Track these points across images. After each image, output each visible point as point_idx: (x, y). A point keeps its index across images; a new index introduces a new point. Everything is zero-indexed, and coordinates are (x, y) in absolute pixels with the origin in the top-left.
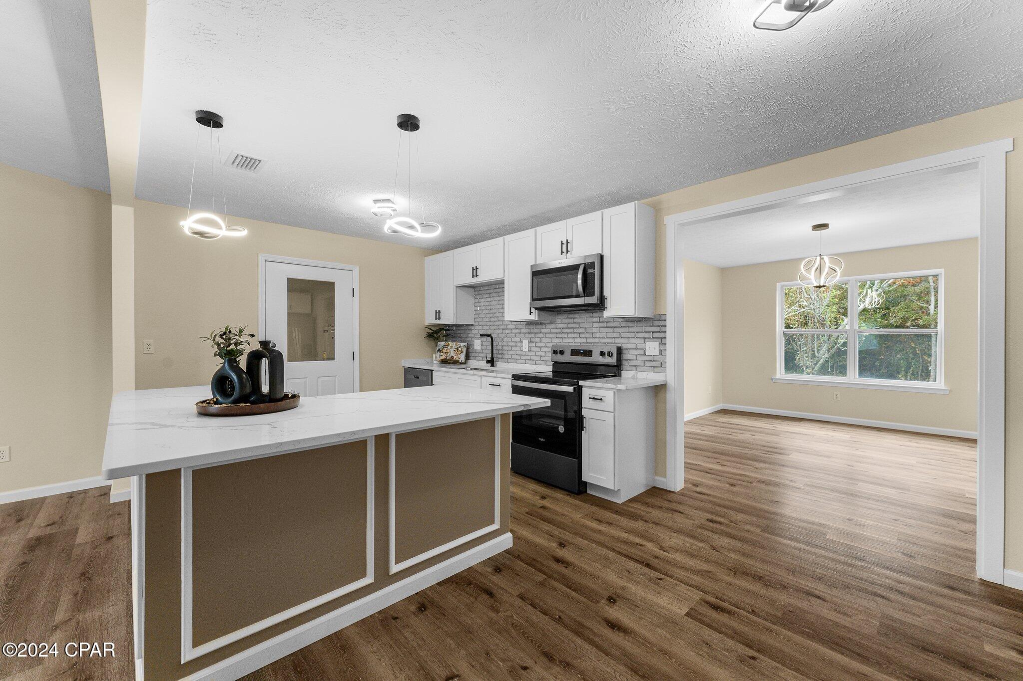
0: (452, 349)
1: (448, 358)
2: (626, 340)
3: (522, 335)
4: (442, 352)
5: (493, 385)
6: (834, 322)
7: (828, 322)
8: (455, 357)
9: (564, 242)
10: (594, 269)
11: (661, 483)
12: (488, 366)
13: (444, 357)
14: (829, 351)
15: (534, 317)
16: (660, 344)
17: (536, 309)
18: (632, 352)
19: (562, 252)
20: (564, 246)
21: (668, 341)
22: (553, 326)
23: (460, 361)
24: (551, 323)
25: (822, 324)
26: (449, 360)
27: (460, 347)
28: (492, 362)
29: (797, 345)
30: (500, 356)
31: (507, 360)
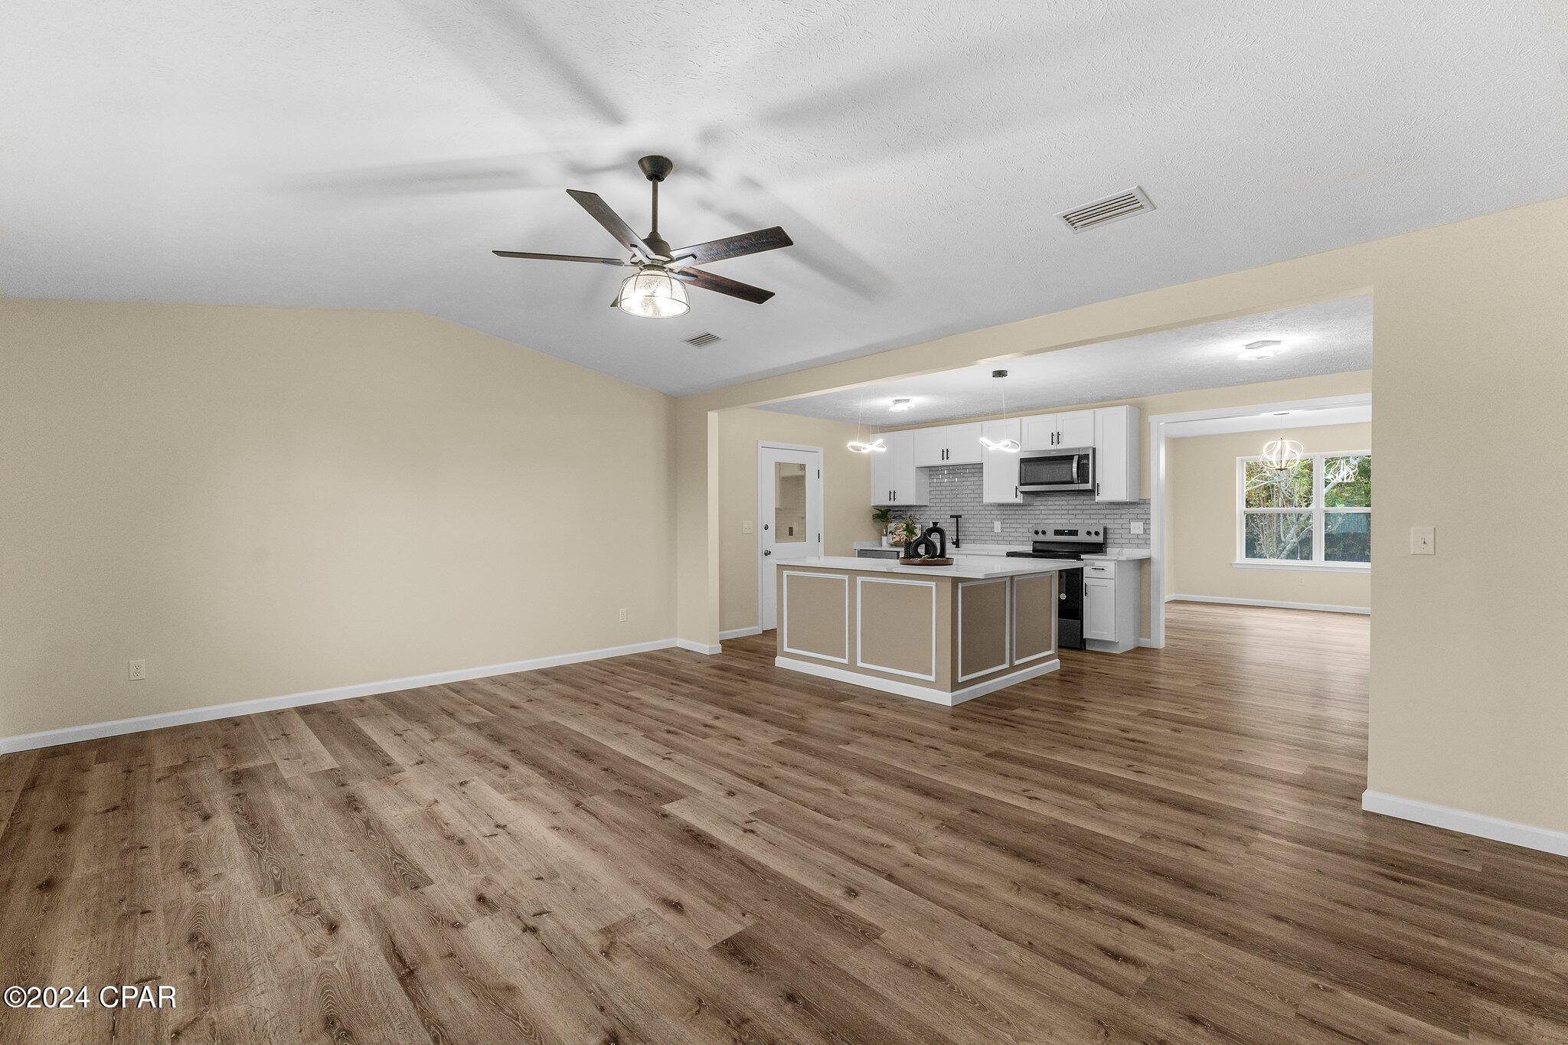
2: (1112, 521)
3: (993, 517)
6: (1305, 498)
7: (1296, 499)
9: (1055, 434)
10: (1088, 460)
11: (1145, 642)
12: (953, 548)
13: (897, 539)
14: (1298, 535)
15: (1020, 500)
16: (1144, 524)
17: (1021, 492)
18: (1117, 531)
19: (1052, 443)
20: (1055, 438)
21: (1152, 521)
25: (1290, 501)
28: (956, 544)
29: (1258, 527)
30: (963, 537)
31: (974, 541)
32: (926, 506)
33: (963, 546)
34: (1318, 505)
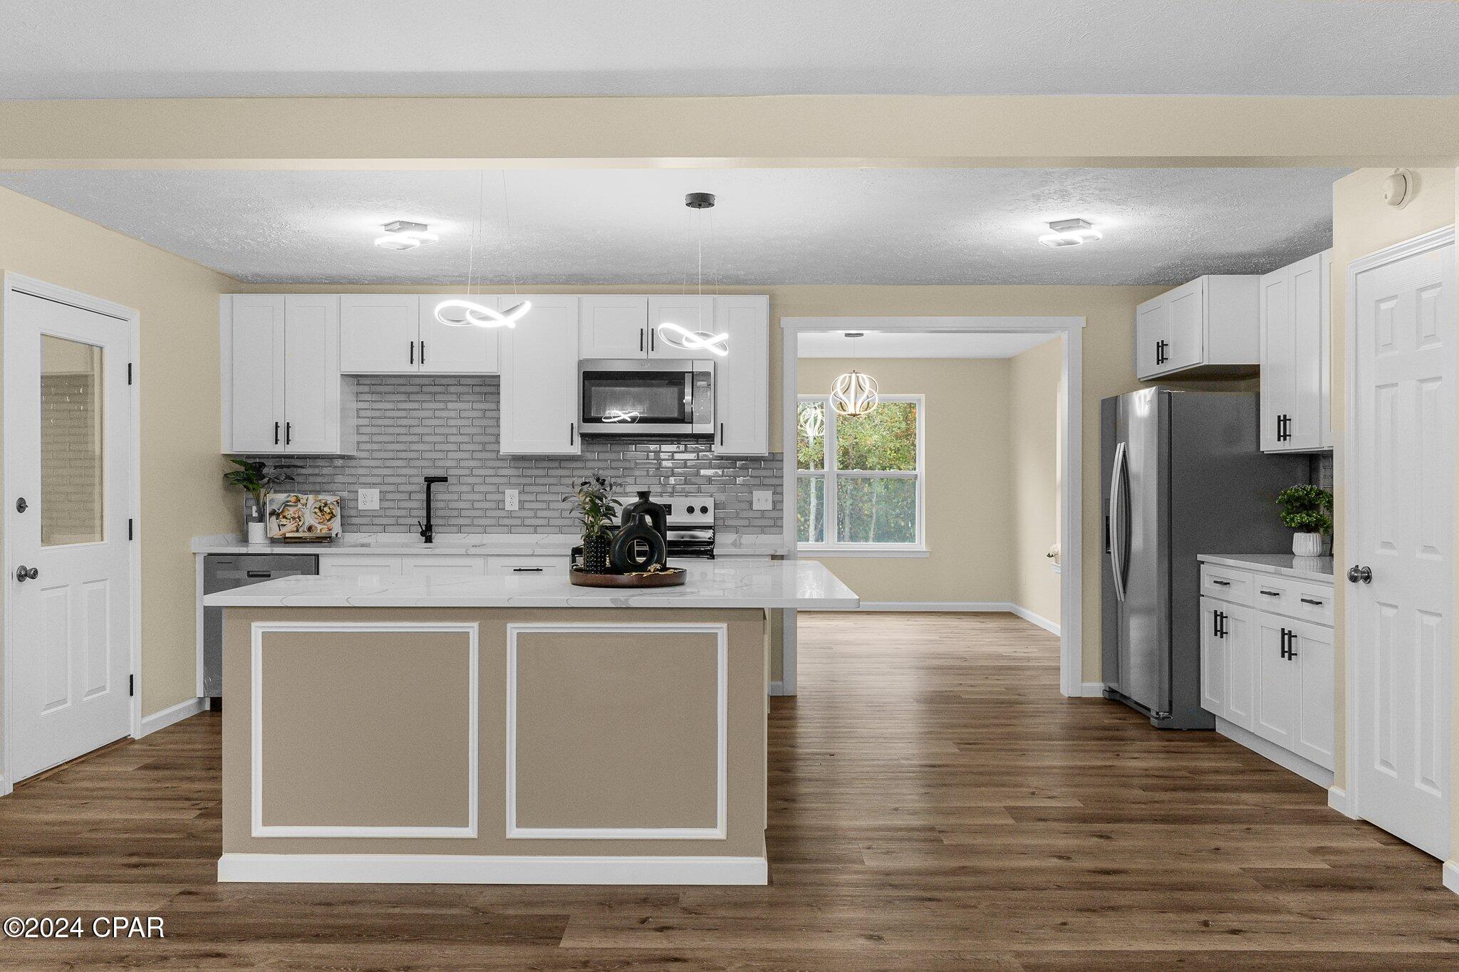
3: (503, 480)
4: (284, 517)
5: (520, 570)
12: (422, 547)
13: (290, 528)
16: (774, 494)
17: (582, 435)
18: (729, 506)
19: (641, 348)
20: (646, 340)
21: (785, 489)
27: (326, 505)
28: (427, 535)
30: (440, 521)
31: (460, 529)
32: (350, 458)
33: (437, 538)
34: (831, 466)
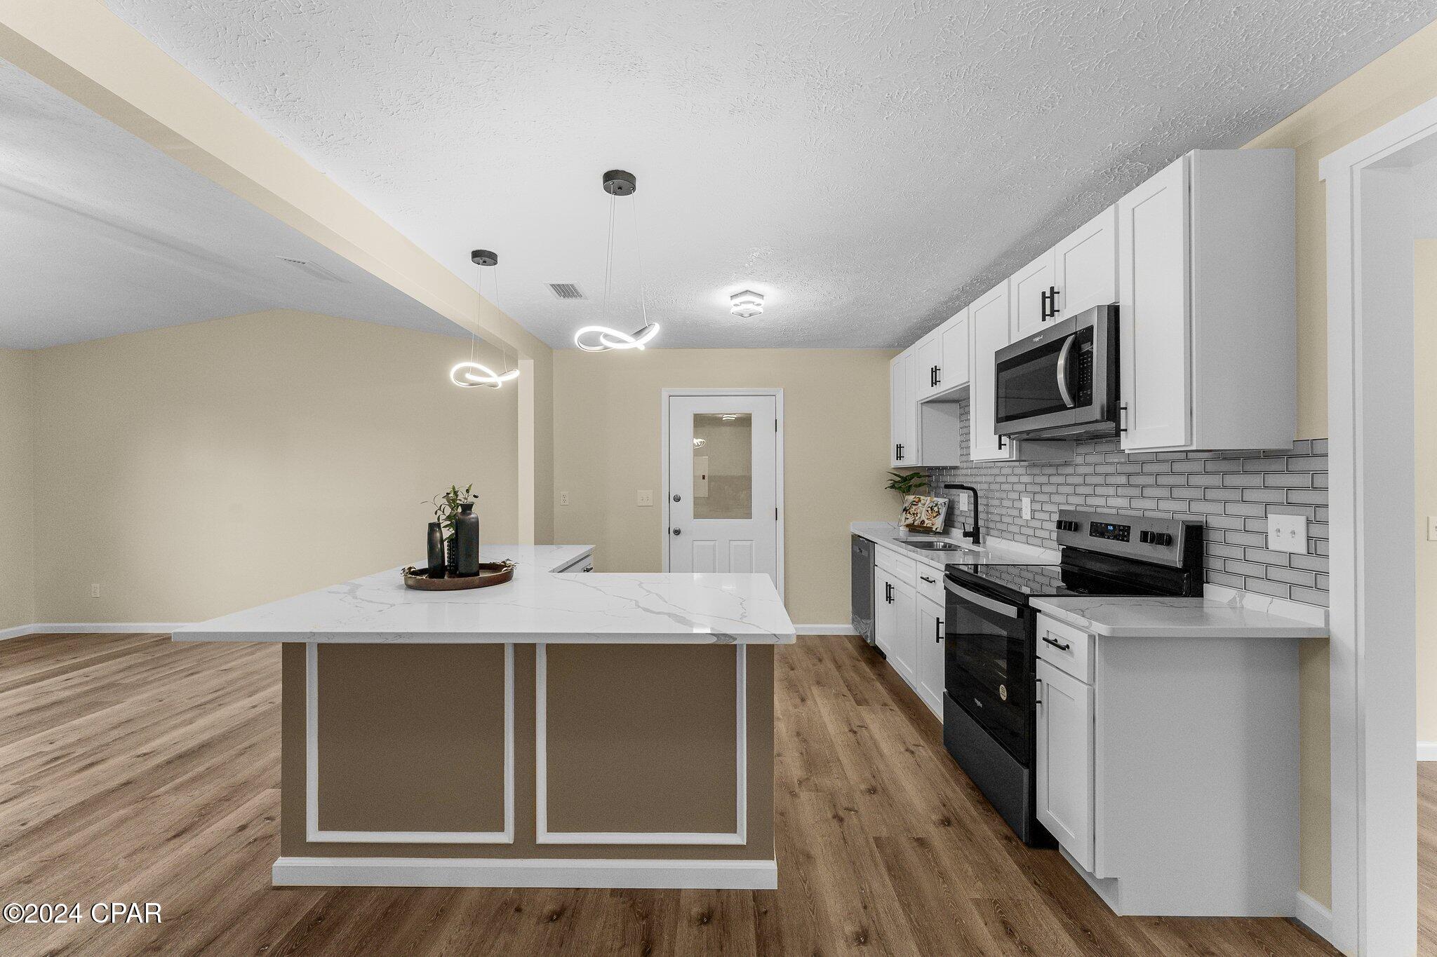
0: (927, 507)
1: (916, 523)
2: (1218, 508)
3: (1022, 487)
4: (909, 513)
8: (927, 521)
9: (1048, 293)
10: (1092, 344)
13: (910, 521)
16: (1309, 522)
18: (1231, 538)
19: (1044, 317)
20: (1048, 302)
21: (1333, 514)
22: (1070, 470)
23: (934, 529)
24: (1066, 464)
26: (918, 526)
27: (936, 505)
28: (974, 535)
30: (992, 525)
31: (1001, 534)
32: (955, 468)
